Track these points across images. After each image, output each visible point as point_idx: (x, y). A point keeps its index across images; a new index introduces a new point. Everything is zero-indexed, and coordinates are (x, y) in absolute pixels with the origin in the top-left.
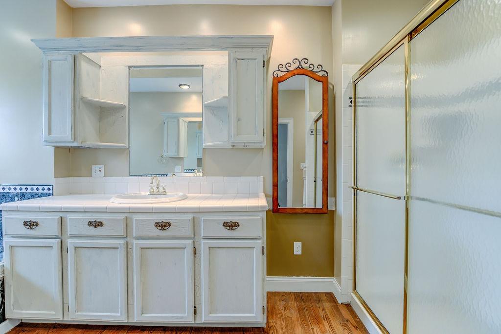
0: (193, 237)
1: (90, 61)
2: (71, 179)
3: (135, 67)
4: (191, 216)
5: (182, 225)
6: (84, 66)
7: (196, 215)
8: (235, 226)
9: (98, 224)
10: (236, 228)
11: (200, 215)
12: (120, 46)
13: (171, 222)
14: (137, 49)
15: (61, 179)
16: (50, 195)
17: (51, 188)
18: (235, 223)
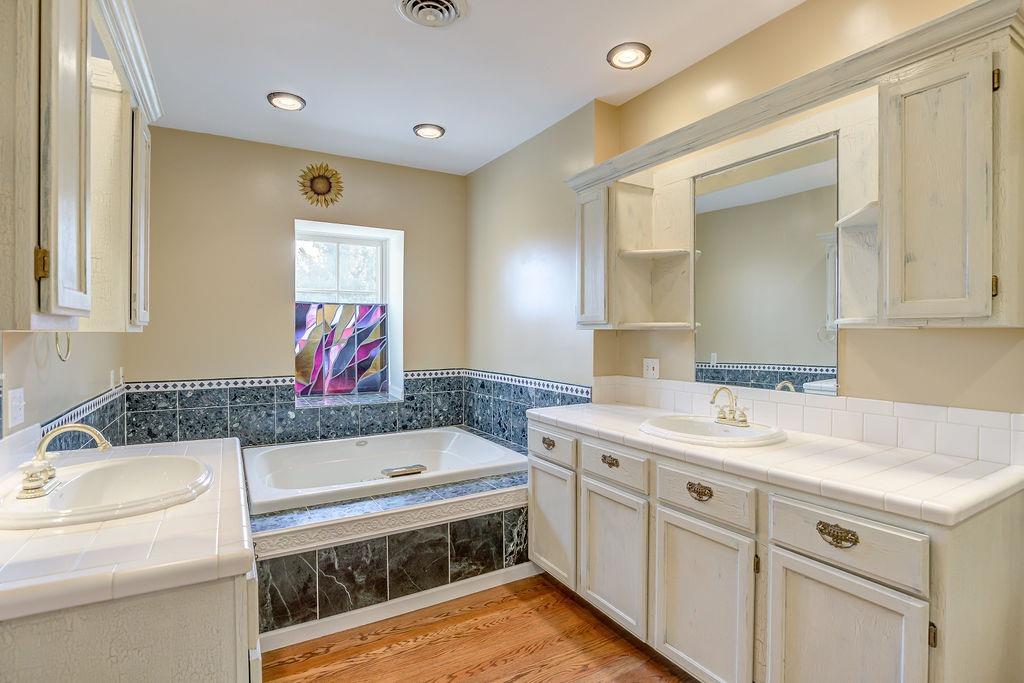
0: (754, 532)
1: (633, 188)
2: (617, 378)
3: (702, 175)
4: (750, 487)
5: (732, 500)
6: (623, 200)
7: (762, 488)
8: (847, 541)
9: (612, 462)
10: (849, 544)
11: (770, 491)
12: (664, 152)
13: (714, 489)
14: (689, 149)
15: (602, 378)
16: (588, 401)
17: (589, 390)
18: (848, 532)
